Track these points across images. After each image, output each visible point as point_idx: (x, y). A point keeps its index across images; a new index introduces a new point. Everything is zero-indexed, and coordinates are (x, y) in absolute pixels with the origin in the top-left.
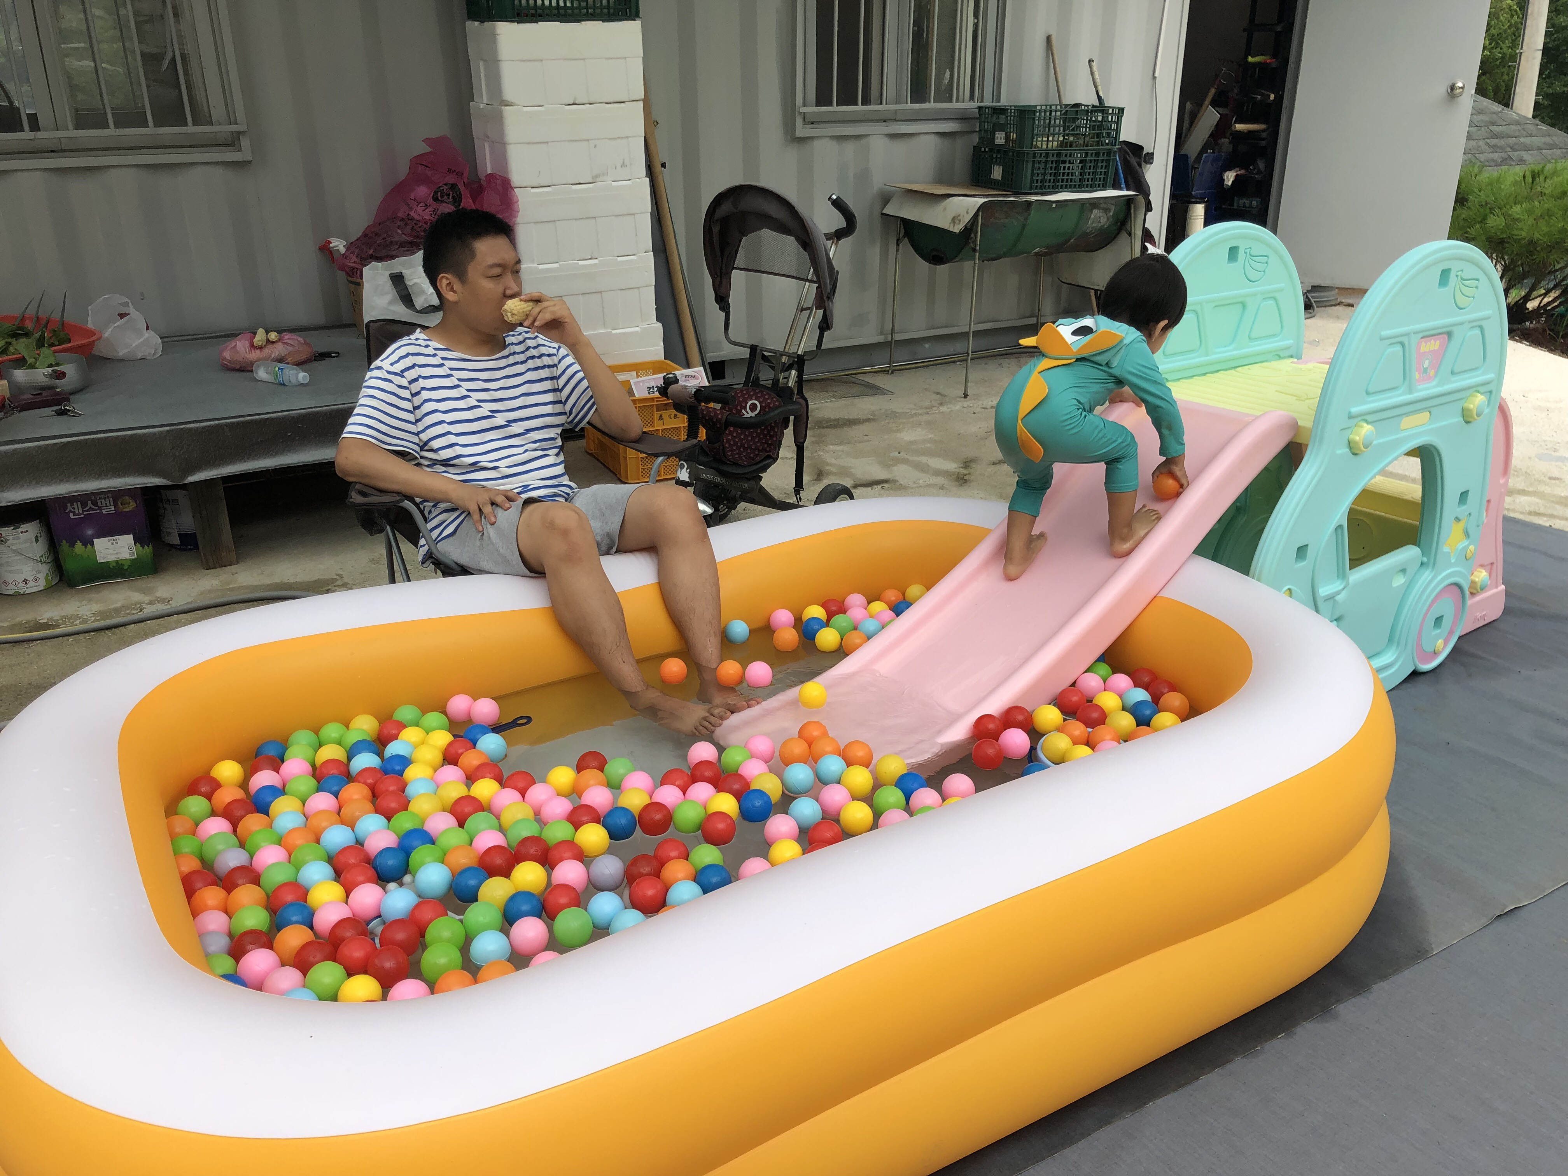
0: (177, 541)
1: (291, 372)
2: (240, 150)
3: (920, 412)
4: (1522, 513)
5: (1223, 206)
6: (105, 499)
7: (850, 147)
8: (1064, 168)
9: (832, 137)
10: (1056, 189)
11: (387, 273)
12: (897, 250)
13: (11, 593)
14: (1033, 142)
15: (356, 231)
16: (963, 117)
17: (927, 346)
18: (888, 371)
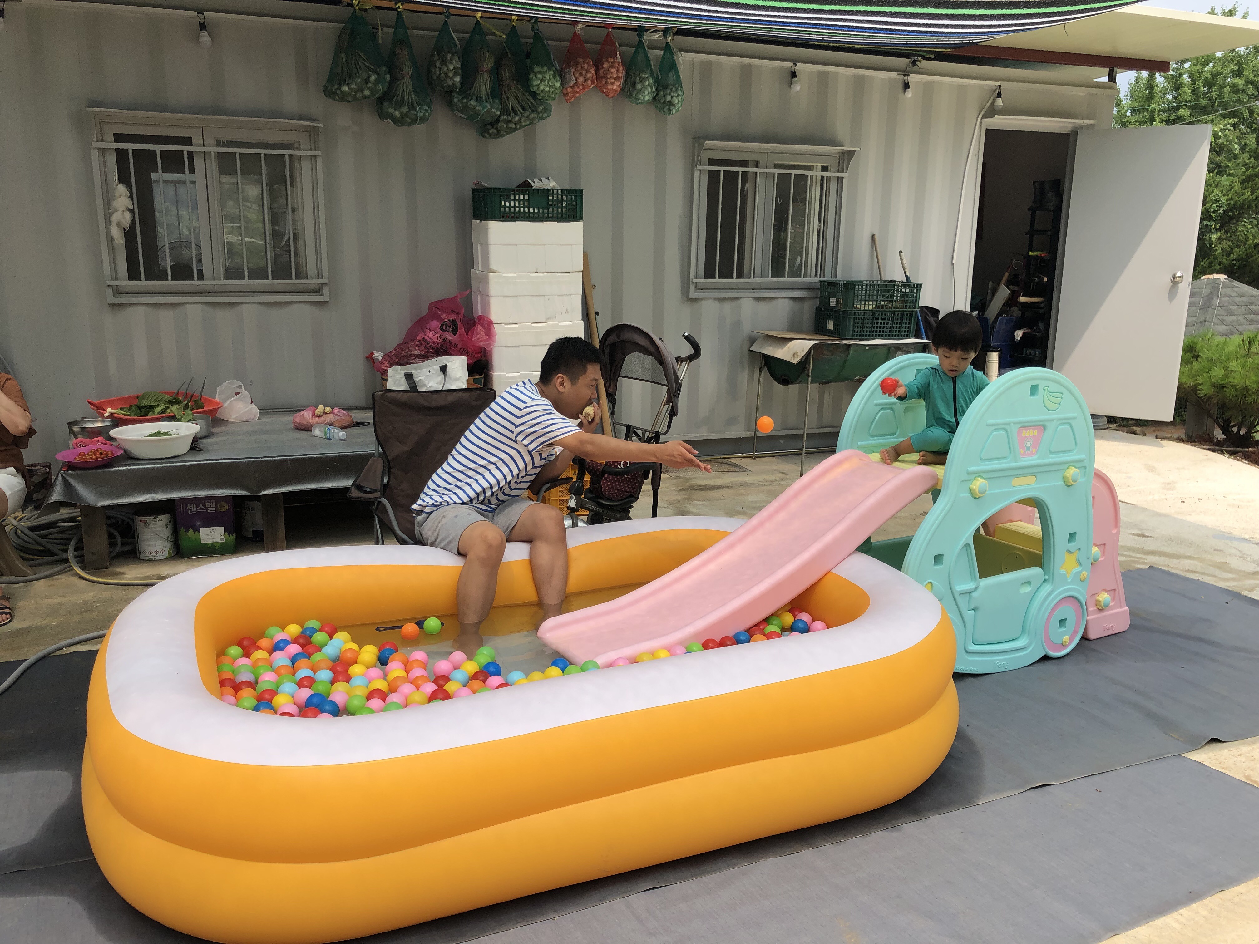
0: (250, 535)
1: (336, 431)
2: (322, 294)
3: (766, 484)
4: (1182, 570)
5: (1016, 355)
6: (210, 503)
7: (727, 306)
8: (878, 323)
9: (716, 299)
10: (871, 337)
11: (403, 372)
12: (760, 375)
13: (147, 559)
14: (854, 304)
15: (391, 346)
16: (809, 288)
17: (782, 441)
18: (752, 457)
